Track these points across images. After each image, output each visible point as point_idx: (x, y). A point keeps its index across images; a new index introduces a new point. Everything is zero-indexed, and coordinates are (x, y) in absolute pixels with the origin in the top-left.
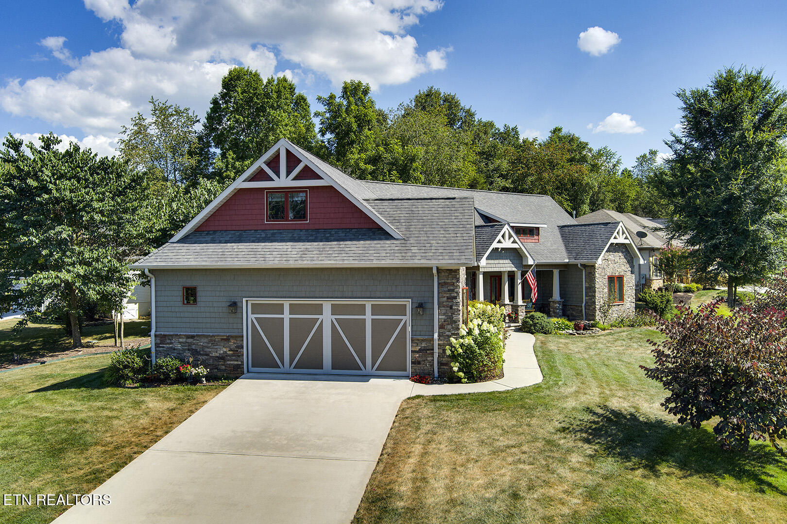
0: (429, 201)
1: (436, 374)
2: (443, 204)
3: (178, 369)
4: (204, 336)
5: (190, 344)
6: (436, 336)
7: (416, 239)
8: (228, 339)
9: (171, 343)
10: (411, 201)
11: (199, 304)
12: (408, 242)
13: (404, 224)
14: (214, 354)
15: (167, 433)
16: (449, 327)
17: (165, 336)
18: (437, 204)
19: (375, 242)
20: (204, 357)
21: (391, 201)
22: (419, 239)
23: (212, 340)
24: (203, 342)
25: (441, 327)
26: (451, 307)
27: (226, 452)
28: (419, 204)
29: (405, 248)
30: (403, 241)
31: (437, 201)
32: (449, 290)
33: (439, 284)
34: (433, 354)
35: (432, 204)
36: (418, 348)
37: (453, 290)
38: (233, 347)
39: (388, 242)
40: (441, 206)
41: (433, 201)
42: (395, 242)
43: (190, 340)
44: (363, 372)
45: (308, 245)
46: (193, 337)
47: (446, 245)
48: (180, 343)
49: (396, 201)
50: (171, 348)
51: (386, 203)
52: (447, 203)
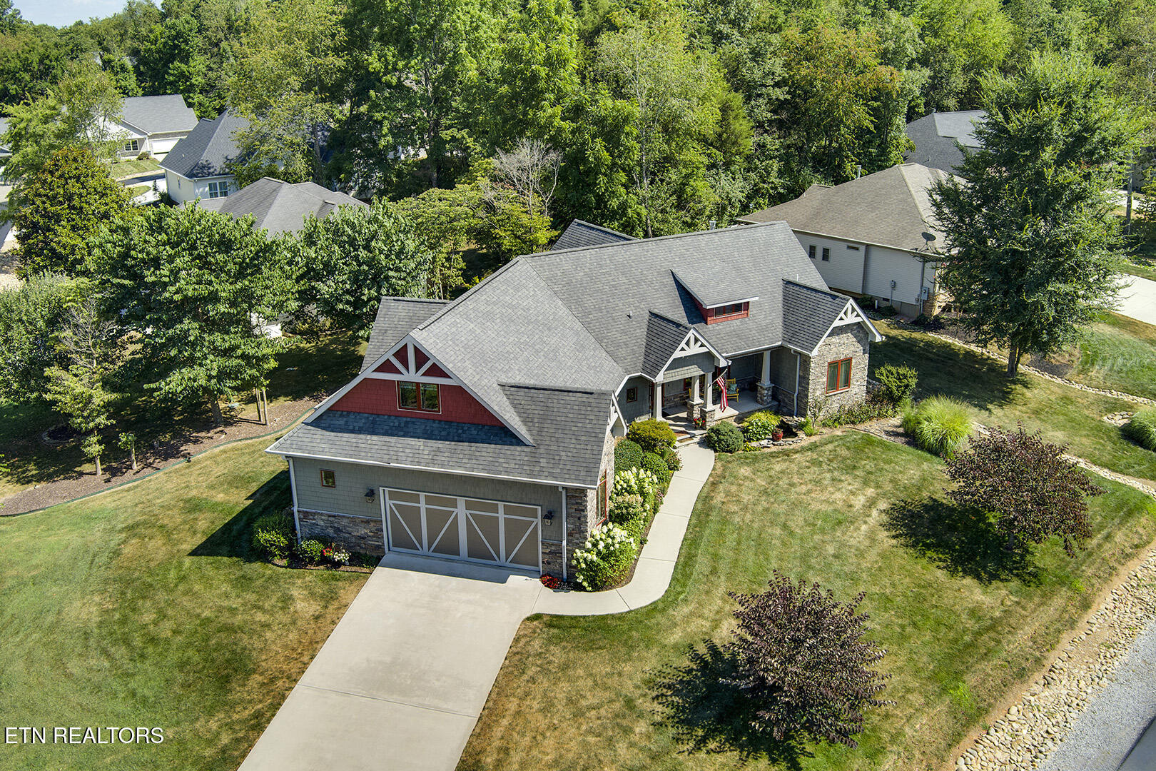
0: (566, 393)
1: (565, 576)
2: (580, 399)
3: (322, 552)
4: (344, 516)
5: (332, 522)
6: (564, 543)
7: (546, 447)
8: (368, 522)
9: (314, 519)
10: (546, 392)
11: (337, 487)
12: (538, 451)
13: (537, 425)
14: (355, 534)
15: (312, 658)
16: (578, 536)
17: (307, 512)
18: (573, 399)
19: (506, 447)
20: (346, 535)
21: (527, 390)
22: (549, 448)
23: (353, 520)
24: (344, 522)
25: (569, 534)
26: (579, 519)
27: (360, 692)
28: (556, 397)
29: (534, 459)
30: (533, 450)
31: (574, 394)
32: (577, 503)
33: (567, 496)
34: (561, 557)
35: (568, 398)
36: (548, 551)
37: (581, 504)
38: (374, 529)
39: (519, 448)
40: (577, 403)
41: (571, 394)
42: (527, 449)
43: (331, 519)
44: (498, 563)
45: (440, 444)
46: (334, 516)
47: (575, 459)
48: (323, 520)
49: (532, 391)
50: (314, 524)
51: (522, 392)
52: (584, 399)
